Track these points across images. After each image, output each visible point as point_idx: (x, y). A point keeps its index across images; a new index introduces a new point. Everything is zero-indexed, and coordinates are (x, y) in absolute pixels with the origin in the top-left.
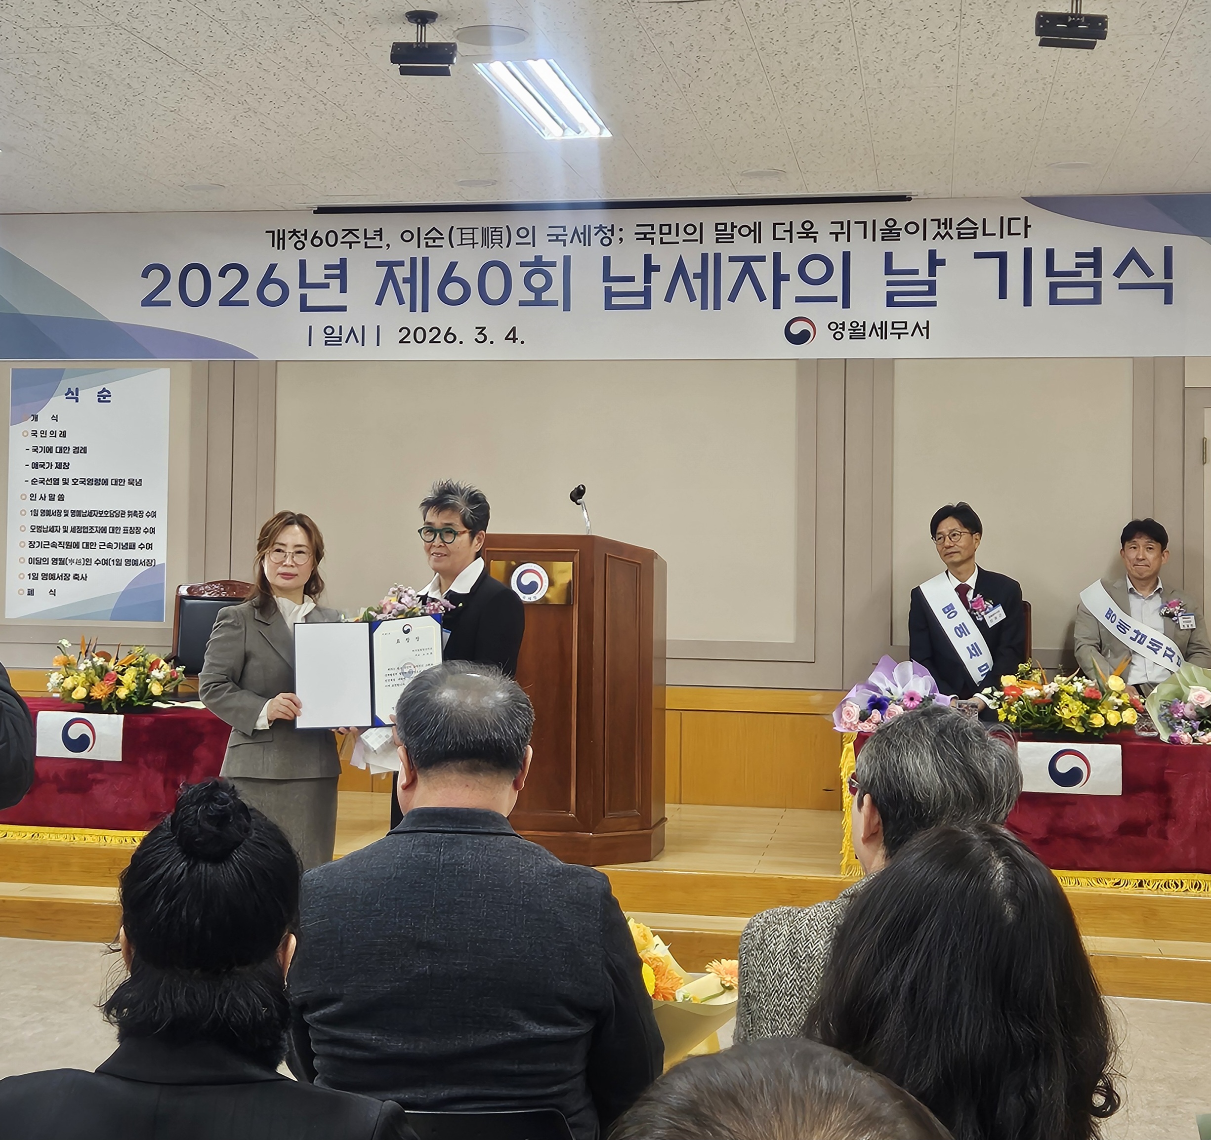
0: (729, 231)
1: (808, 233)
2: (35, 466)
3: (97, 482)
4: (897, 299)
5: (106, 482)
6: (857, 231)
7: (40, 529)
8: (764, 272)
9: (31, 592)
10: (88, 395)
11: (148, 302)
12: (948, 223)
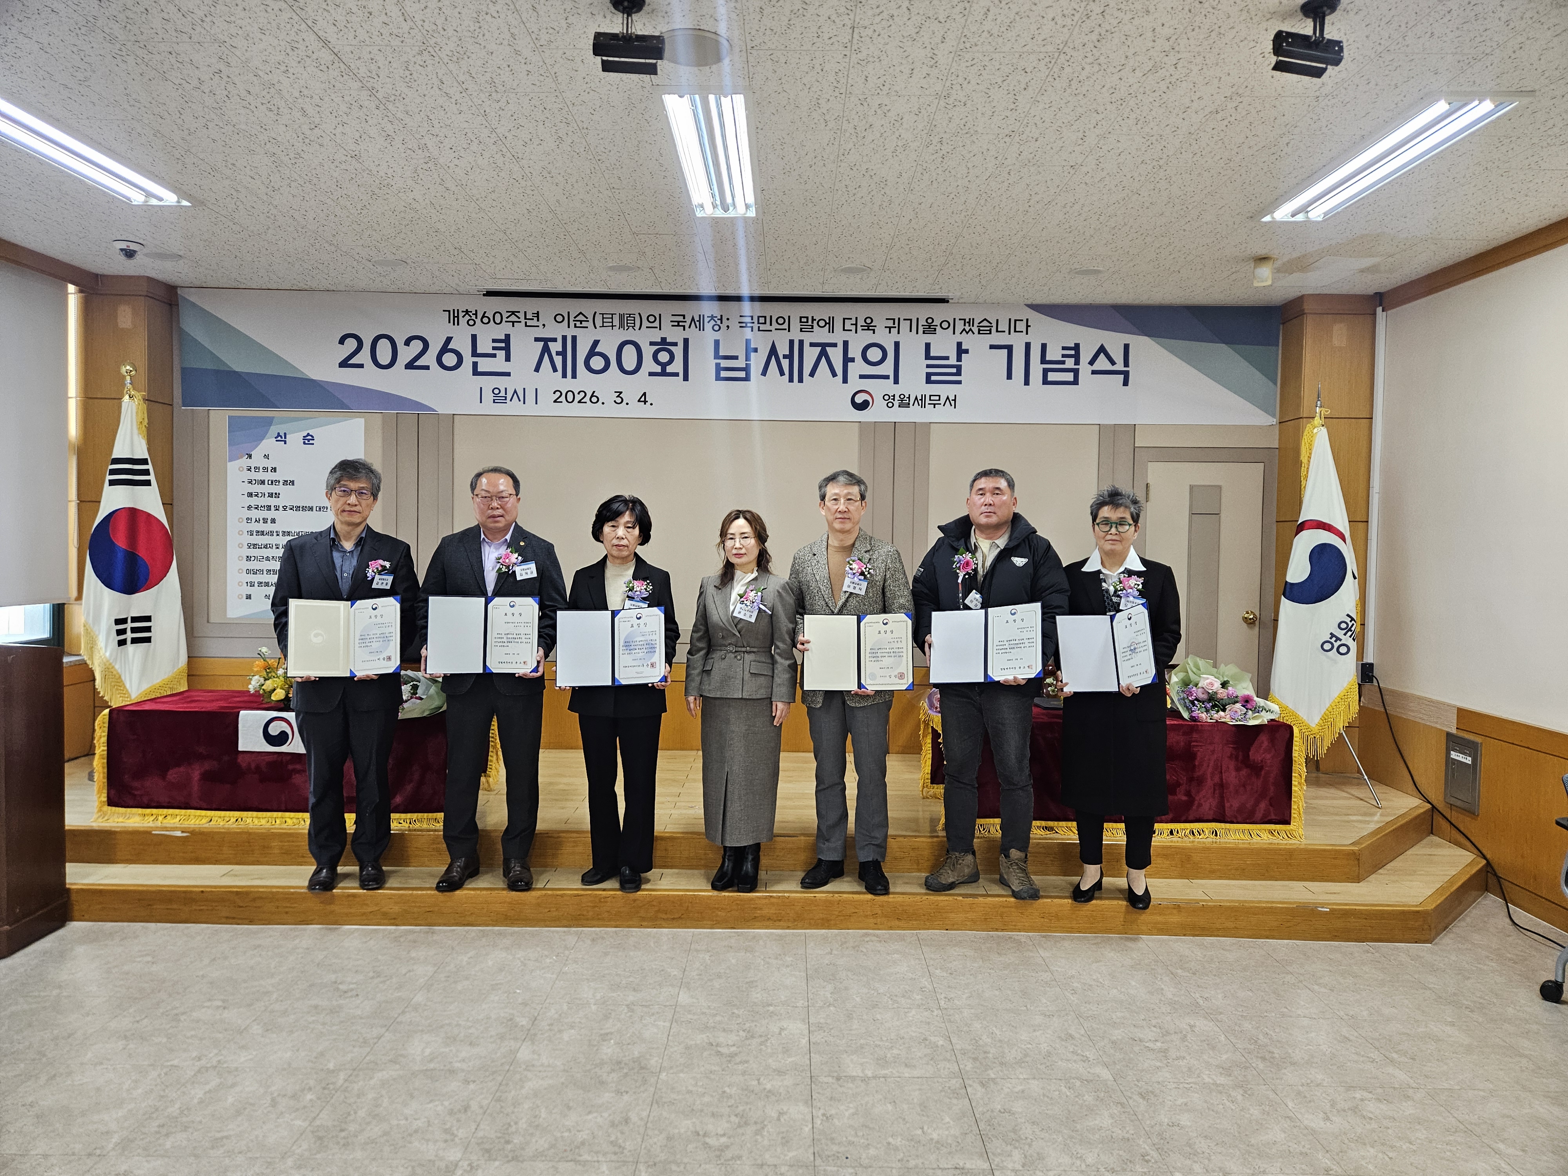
0: (810, 323)
1: (869, 327)
2: (250, 495)
3: (304, 508)
4: (933, 378)
5: (311, 509)
6: (905, 325)
7: (255, 546)
8: (836, 355)
9: (249, 597)
10: (295, 438)
11: (344, 364)
12: (971, 322)
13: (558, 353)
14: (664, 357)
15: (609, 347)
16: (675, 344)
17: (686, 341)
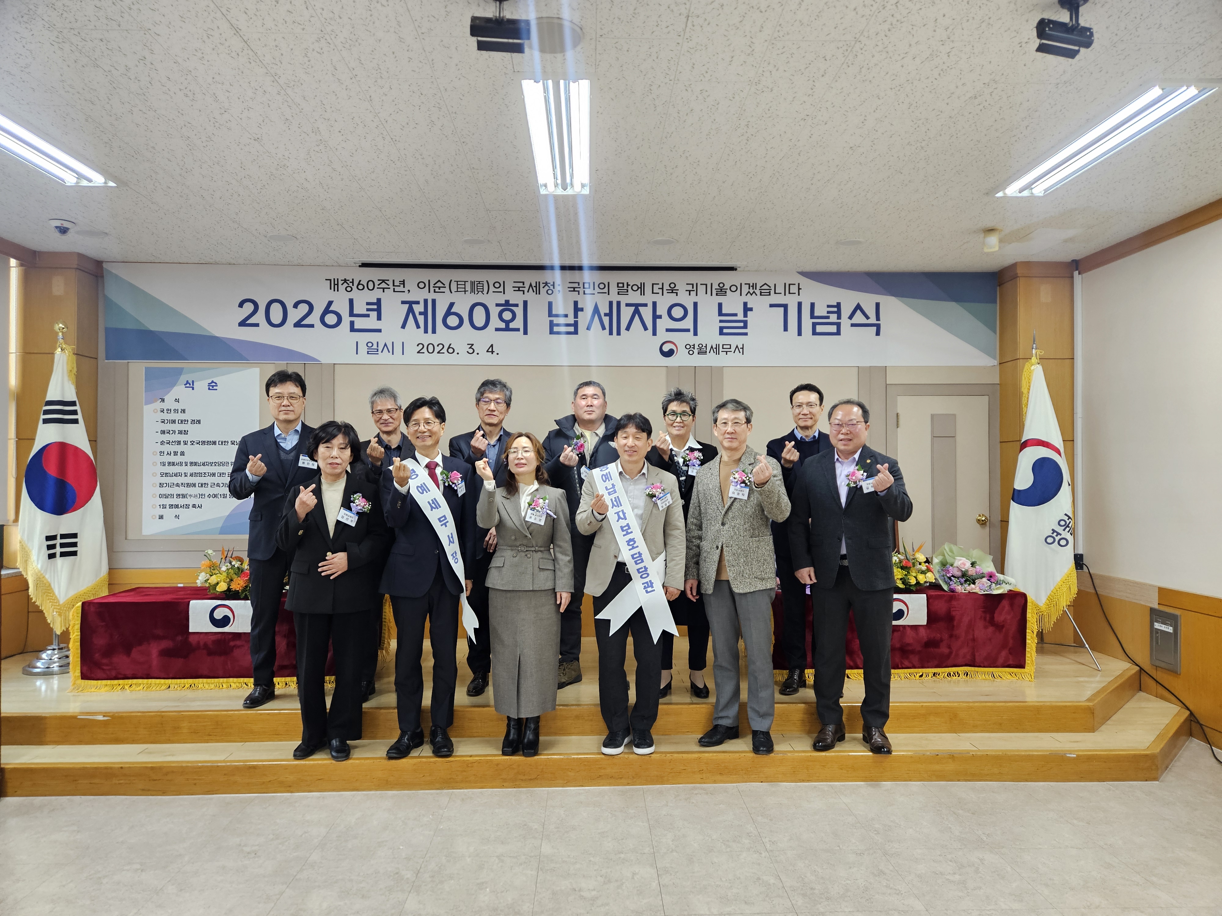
0: (625, 287)
1: (673, 290)
2: (163, 432)
3: (209, 443)
4: (725, 331)
5: (214, 443)
6: (702, 289)
7: (167, 474)
8: (647, 313)
9: (161, 517)
10: (201, 385)
11: (243, 324)
12: (754, 286)
13: (420, 313)
14: (507, 316)
15: (462, 308)
16: (517, 305)
17: (525, 303)
